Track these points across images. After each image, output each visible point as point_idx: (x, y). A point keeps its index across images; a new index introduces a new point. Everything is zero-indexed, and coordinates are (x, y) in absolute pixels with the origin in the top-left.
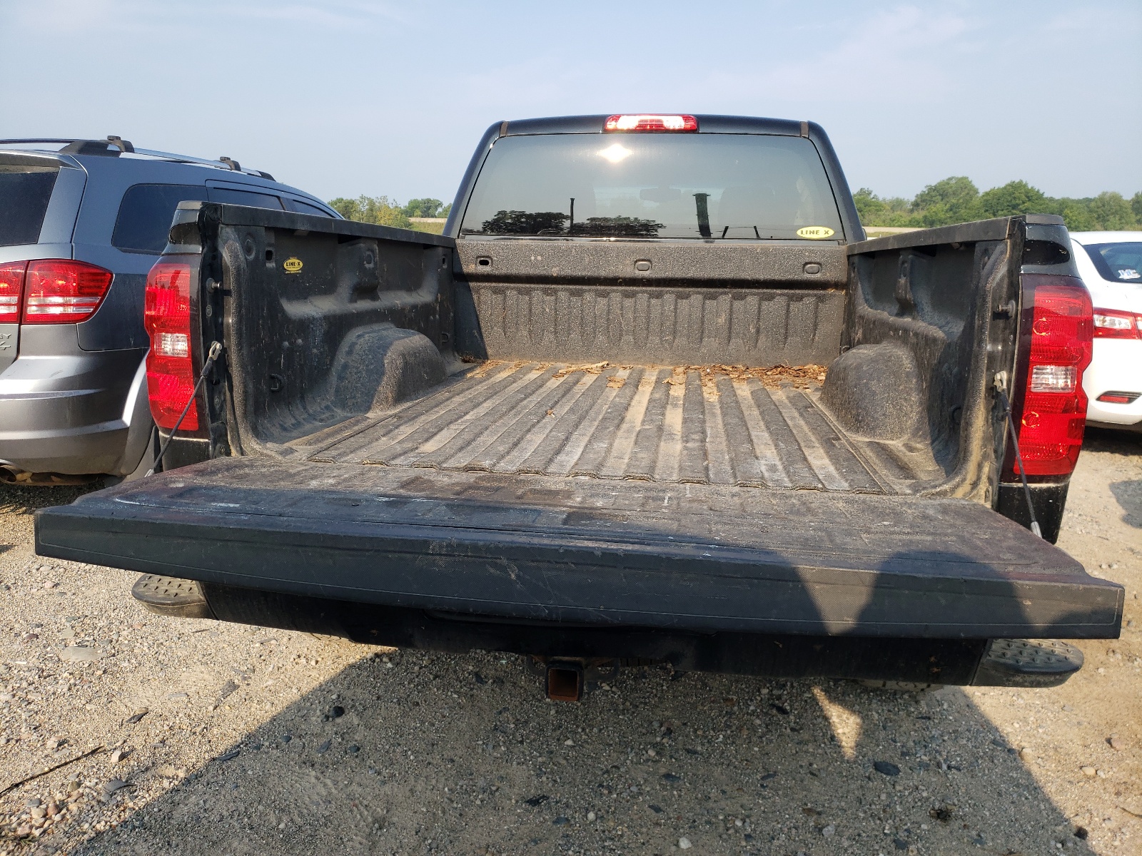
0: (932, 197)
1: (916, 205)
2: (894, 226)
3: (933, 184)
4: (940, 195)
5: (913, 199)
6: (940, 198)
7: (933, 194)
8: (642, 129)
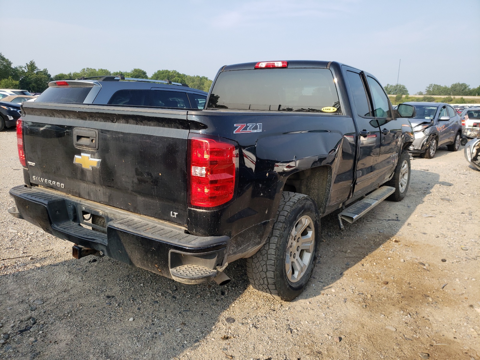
8: (267, 67)
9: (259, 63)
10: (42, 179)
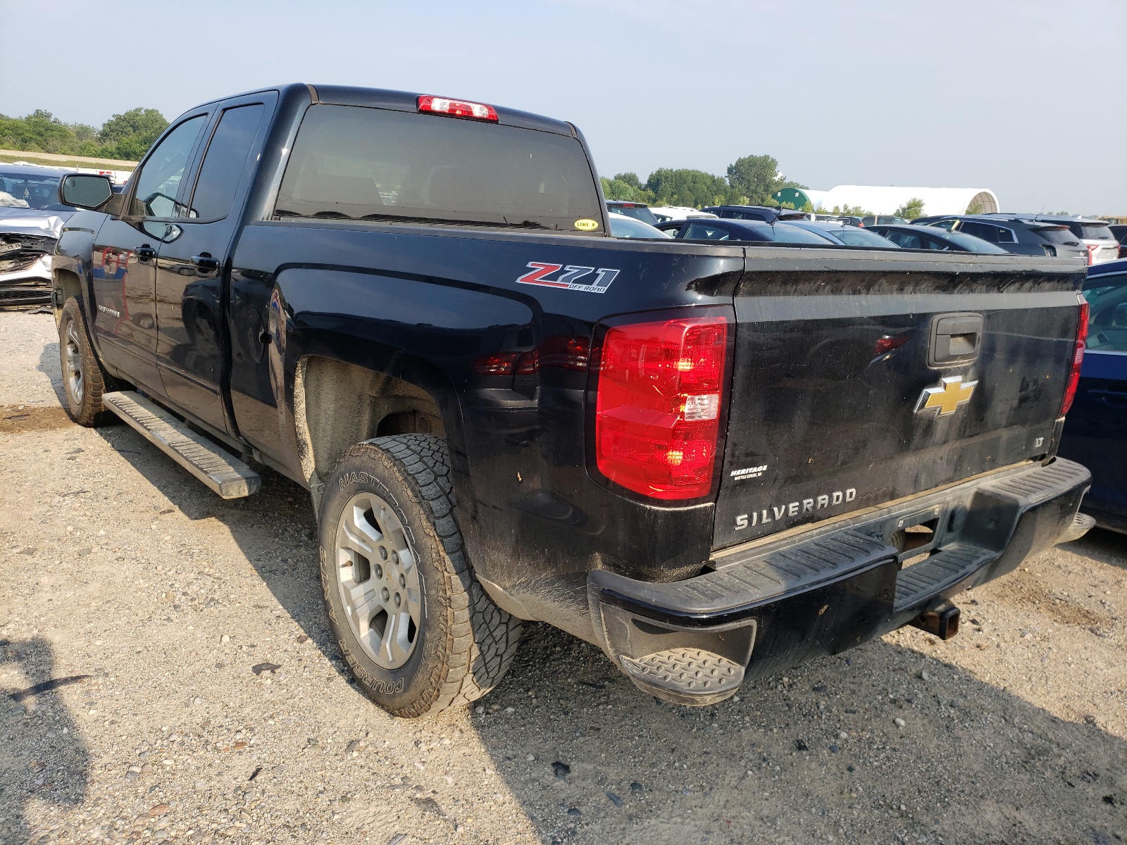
0: (123, 128)
1: (105, 135)
2: (84, 156)
3: (122, 113)
4: (131, 126)
5: (101, 129)
6: (131, 129)
7: (124, 124)
8: (451, 114)
9: (430, 98)
10: (776, 509)
